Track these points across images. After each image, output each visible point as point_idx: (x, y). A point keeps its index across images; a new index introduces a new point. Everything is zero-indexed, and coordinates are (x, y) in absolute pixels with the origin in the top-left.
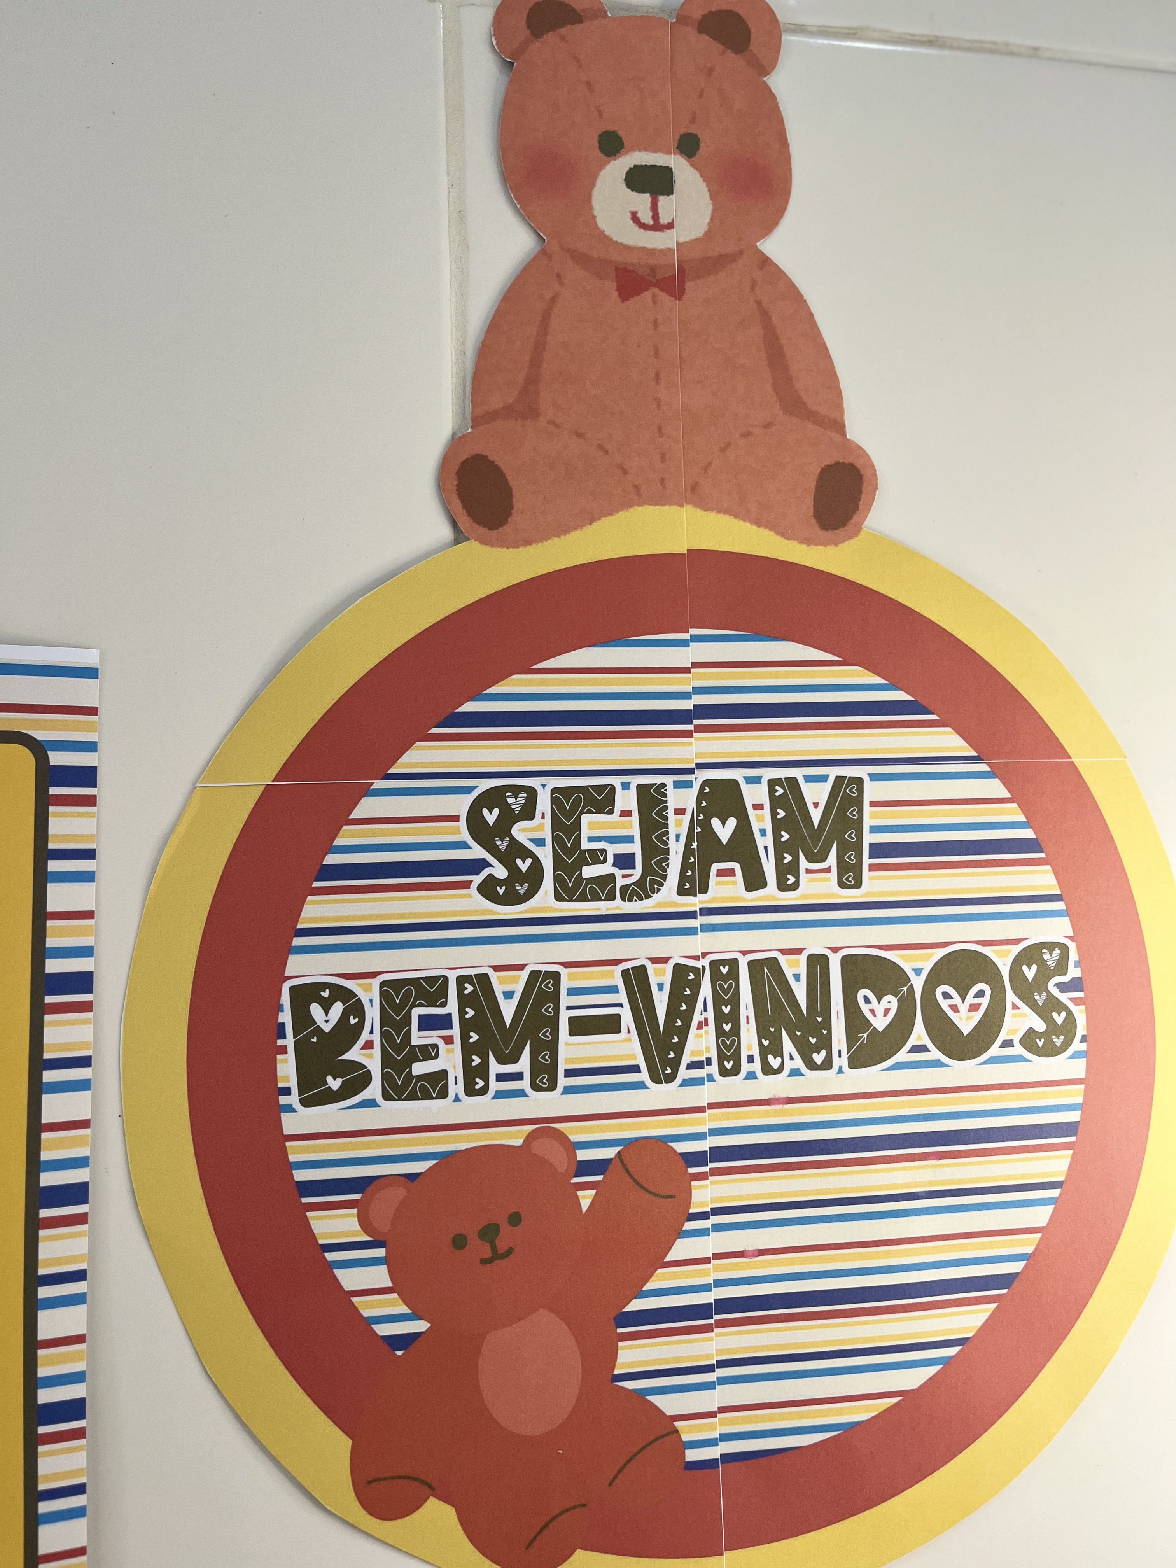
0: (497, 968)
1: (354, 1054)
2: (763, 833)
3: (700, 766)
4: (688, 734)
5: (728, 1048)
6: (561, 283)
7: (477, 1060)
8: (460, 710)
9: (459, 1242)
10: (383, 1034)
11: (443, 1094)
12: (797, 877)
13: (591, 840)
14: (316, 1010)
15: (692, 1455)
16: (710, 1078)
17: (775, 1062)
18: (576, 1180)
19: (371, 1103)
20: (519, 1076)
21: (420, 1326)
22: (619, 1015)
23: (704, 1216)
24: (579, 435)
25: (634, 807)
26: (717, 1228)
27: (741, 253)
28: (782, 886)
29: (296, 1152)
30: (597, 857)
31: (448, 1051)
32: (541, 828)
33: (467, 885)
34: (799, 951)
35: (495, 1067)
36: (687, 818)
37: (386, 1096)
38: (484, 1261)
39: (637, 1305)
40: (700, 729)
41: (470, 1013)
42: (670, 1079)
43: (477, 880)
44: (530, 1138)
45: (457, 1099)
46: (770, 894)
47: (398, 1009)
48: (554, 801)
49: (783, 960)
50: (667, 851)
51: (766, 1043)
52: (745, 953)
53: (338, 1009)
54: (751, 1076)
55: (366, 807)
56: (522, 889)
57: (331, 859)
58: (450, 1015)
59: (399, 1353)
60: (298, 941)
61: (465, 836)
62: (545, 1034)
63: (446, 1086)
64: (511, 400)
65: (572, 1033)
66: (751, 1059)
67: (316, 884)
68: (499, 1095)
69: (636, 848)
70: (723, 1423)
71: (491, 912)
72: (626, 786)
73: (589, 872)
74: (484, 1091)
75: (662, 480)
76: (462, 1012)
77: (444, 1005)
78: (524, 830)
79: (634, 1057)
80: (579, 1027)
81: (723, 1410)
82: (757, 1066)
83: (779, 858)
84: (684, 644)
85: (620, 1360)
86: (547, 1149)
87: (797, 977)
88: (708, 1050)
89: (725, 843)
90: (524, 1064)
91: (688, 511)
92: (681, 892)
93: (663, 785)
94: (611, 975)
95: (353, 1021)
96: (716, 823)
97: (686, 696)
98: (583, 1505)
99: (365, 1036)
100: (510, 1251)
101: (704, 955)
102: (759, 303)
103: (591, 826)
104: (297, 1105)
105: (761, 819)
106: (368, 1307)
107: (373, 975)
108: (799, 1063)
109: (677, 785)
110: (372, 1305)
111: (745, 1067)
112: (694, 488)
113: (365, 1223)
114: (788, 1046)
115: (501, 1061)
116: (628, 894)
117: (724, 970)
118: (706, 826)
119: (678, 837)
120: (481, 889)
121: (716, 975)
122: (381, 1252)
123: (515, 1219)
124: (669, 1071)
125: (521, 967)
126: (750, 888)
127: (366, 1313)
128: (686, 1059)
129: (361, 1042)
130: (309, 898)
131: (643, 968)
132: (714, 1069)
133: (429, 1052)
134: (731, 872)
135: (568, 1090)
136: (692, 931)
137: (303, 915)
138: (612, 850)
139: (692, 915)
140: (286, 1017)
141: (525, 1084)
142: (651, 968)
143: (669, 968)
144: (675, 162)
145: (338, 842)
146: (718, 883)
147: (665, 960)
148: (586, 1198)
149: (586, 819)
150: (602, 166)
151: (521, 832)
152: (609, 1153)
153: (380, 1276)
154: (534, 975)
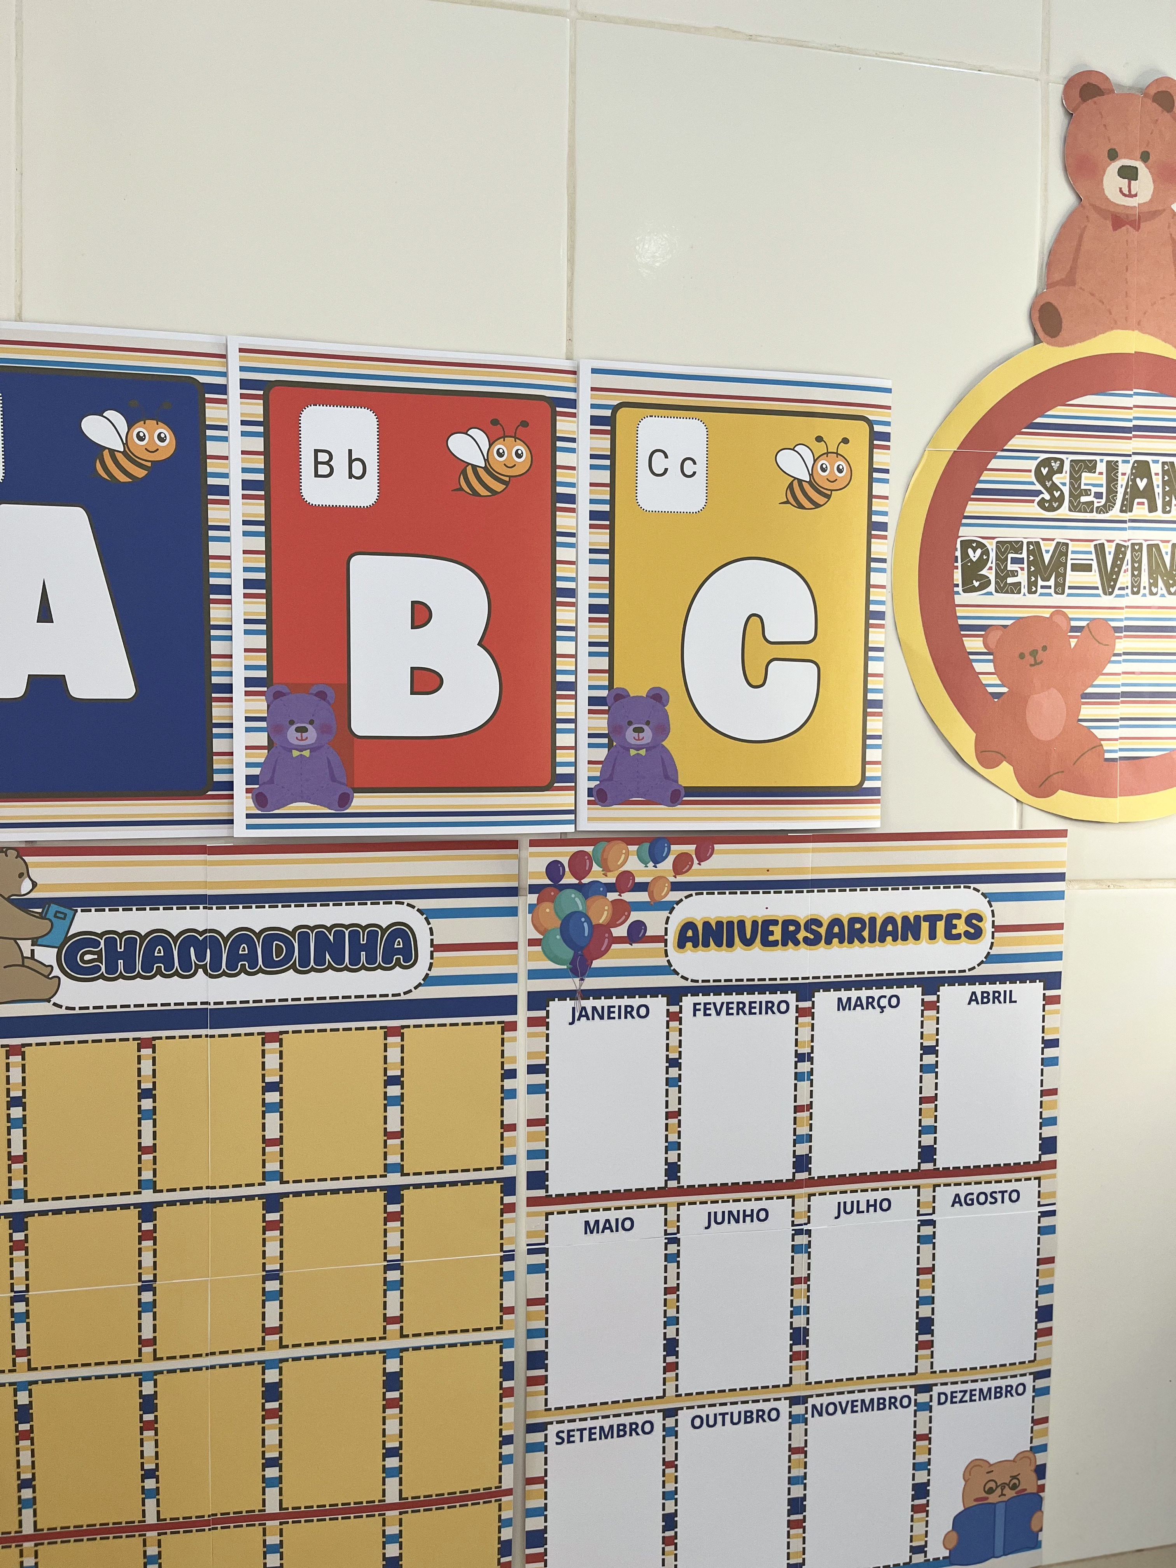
0: (1043, 539)
1: (984, 572)
2: (1158, 486)
3: (1134, 453)
4: (1130, 438)
5: (1136, 582)
6: (1088, 221)
7: (1033, 579)
8: (1035, 421)
9: (1022, 656)
10: (997, 565)
11: (1019, 592)
12: (1171, 507)
13: (1085, 484)
14: (970, 551)
15: (1107, 756)
16: (1127, 595)
17: (1154, 590)
18: (1069, 634)
19: (990, 594)
20: (1050, 587)
21: (1004, 690)
22: (1091, 564)
23: (1119, 655)
24: (1093, 295)
25: (1104, 472)
26: (1125, 661)
27: (1164, 210)
28: (1164, 512)
29: (960, 612)
30: (1087, 493)
31: (1022, 574)
32: (1065, 478)
33: (1033, 501)
34: (1168, 541)
35: (1040, 583)
36: (1126, 477)
37: (997, 591)
38: (1031, 665)
39: (1090, 690)
40: (1135, 436)
41: (1032, 558)
42: (1111, 594)
43: (1037, 499)
44: (1052, 614)
45: (1024, 595)
46: (1159, 515)
47: (1002, 554)
48: (1071, 466)
49: (1161, 545)
50: (1117, 492)
51: (1151, 581)
52: (1146, 540)
53: (979, 551)
54: (1144, 595)
55: (994, 464)
56: (1055, 505)
57: (979, 486)
58: (1023, 558)
59: (996, 700)
60: (964, 521)
61: (1034, 479)
62: (1061, 570)
63: (1020, 589)
64: (1064, 277)
65: (1072, 570)
66: (1145, 588)
67: (972, 496)
68: (1041, 594)
69: (1103, 490)
70: (1121, 744)
71: (1042, 514)
72: (1102, 461)
73: (1084, 499)
74: (1035, 592)
75: (1126, 318)
76: (1028, 558)
77: (1021, 553)
78: (1057, 478)
79: (1097, 583)
80: (1075, 568)
81: (1121, 738)
82: (1147, 591)
83: (1164, 498)
84: (1131, 396)
85: (1081, 713)
86: (1058, 619)
87: (1167, 553)
88: (1127, 582)
89: (1141, 489)
90: (1052, 582)
91: (1136, 333)
92: (1122, 511)
93: (1117, 462)
94: (1089, 546)
95: (985, 557)
96: (1138, 480)
97: (1130, 420)
98: (1063, 772)
99: (989, 564)
100: (1041, 662)
101: (1129, 540)
102: (1171, 235)
103: (1086, 478)
104: (961, 592)
105: (1157, 480)
106: (985, 680)
107: (993, 538)
108: (1164, 591)
109: (1124, 462)
110: (988, 679)
111: (1142, 591)
112: (1139, 323)
113: (986, 645)
114: (1160, 583)
115: (1043, 580)
116: (1099, 510)
117: (1137, 547)
118: (1134, 481)
119: (1122, 486)
120: (1039, 504)
121: (1133, 550)
122: (991, 657)
123: (1045, 648)
124: (1110, 590)
125: (1053, 540)
126: (1150, 511)
127: (984, 682)
128: (1118, 586)
129: (987, 567)
130: (969, 502)
131: (1103, 544)
132: (1129, 591)
133: (1014, 574)
134: (1143, 504)
135: (1069, 595)
136: (1124, 529)
137: (967, 510)
138: (1094, 490)
139: (1124, 522)
140: (958, 554)
141: (1052, 591)
142: (1106, 544)
143: (1114, 545)
144: (1139, 164)
145: (982, 478)
146: (1137, 508)
147: (1112, 541)
148: (1073, 642)
149: (1084, 474)
150: (1109, 165)
151: (1057, 479)
152: (1083, 624)
153: (990, 667)
154: (1058, 543)
